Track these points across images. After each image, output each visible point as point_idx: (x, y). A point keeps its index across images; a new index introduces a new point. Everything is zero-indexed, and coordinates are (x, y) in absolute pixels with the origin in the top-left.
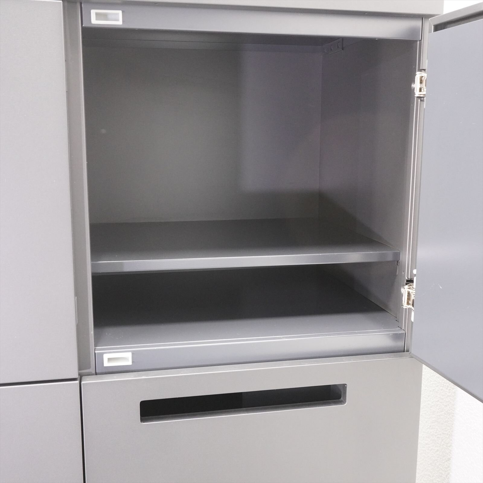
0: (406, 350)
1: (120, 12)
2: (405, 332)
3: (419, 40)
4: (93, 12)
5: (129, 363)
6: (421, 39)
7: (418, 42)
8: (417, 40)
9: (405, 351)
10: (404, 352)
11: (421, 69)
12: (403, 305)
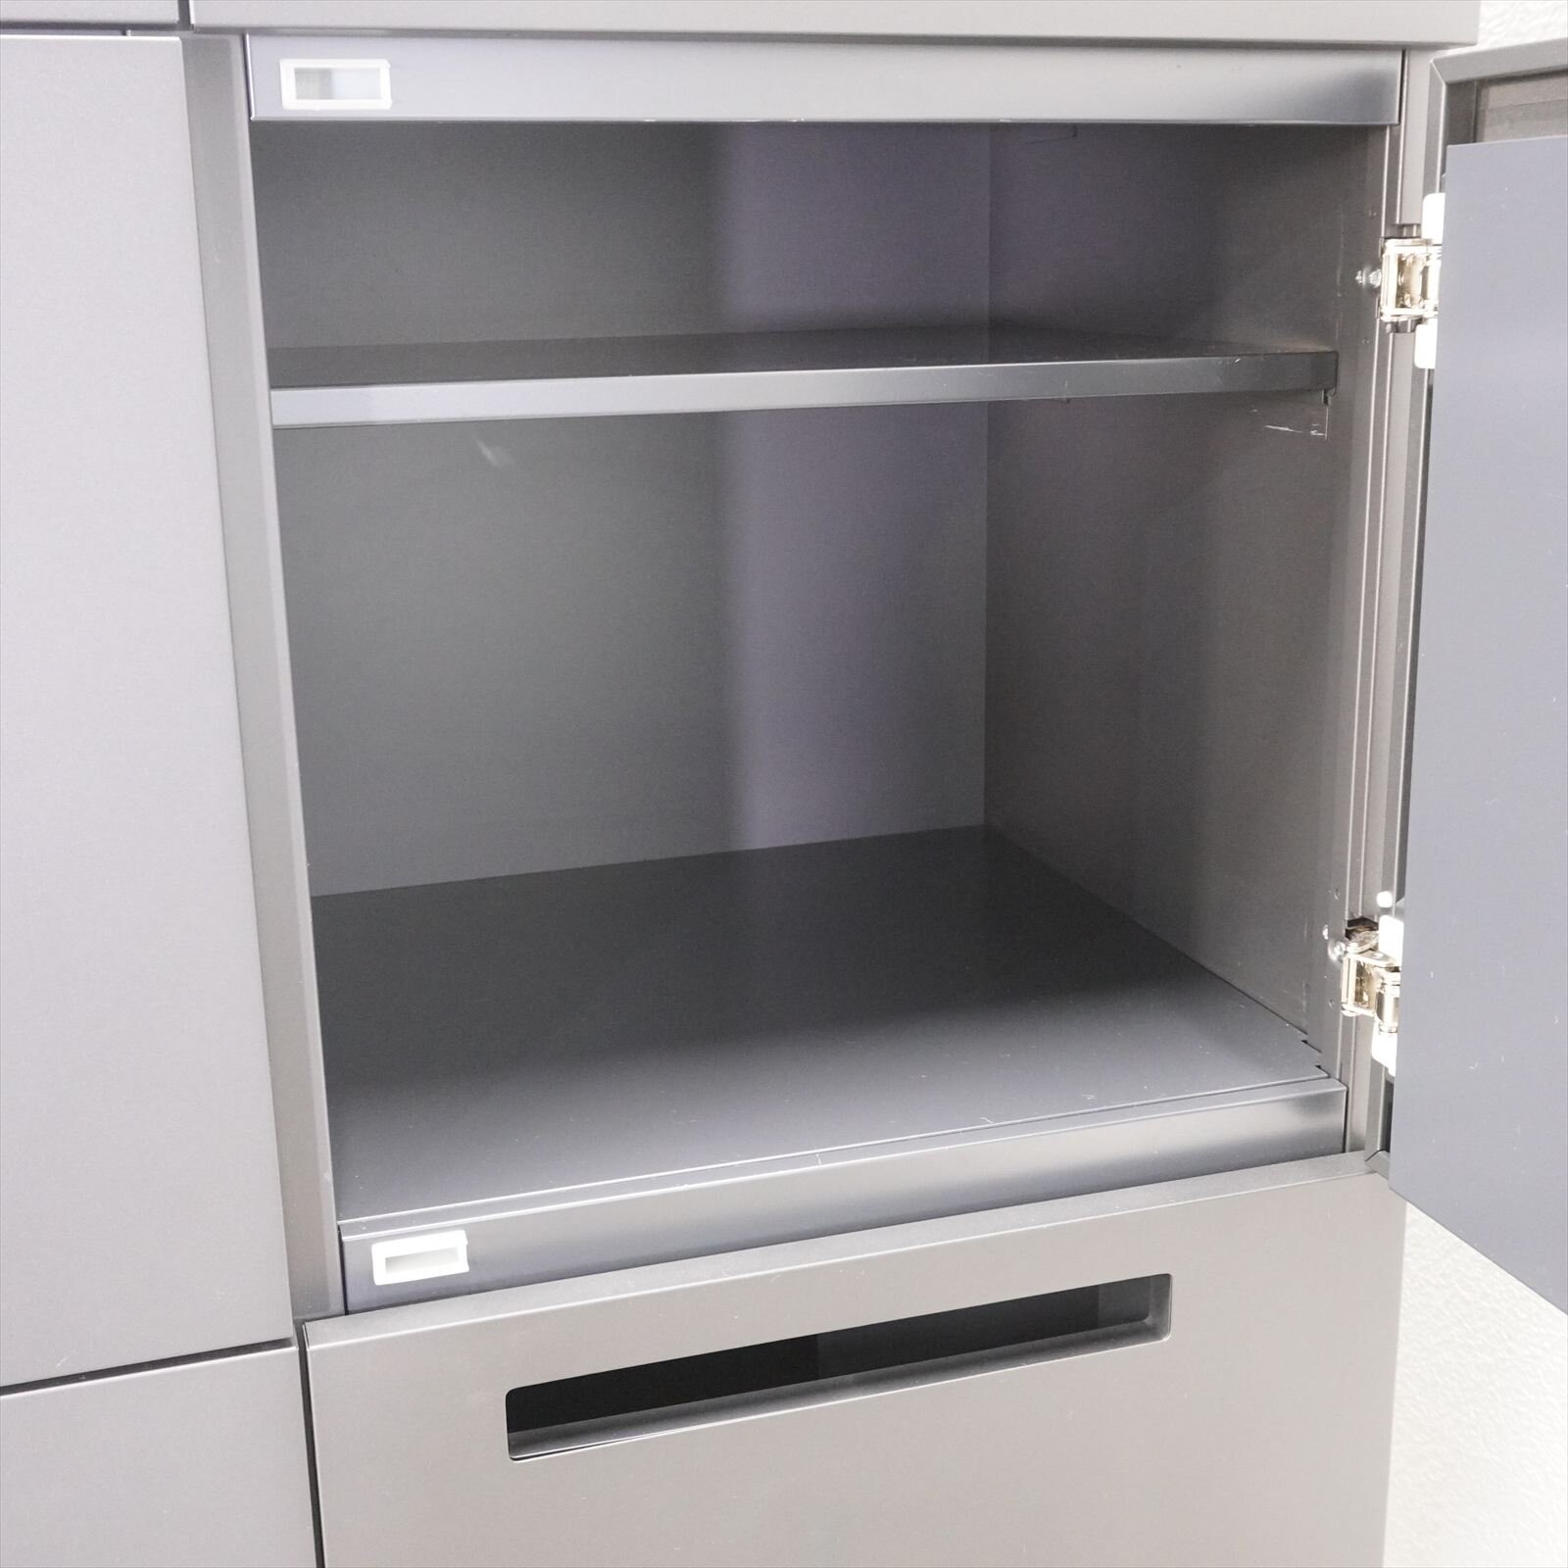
0: (1351, 1145)
1: (383, 66)
2: (1345, 1088)
3: (1391, 122)
4: (288, 68)
5: (459, 1266)
6: (1396, 121)
7: (1388, 131)
8: (1386, 123)
9: (1347, 1147)
10: (1344, 1151)
11: (1397, 222)
12: (1344, 1006)
